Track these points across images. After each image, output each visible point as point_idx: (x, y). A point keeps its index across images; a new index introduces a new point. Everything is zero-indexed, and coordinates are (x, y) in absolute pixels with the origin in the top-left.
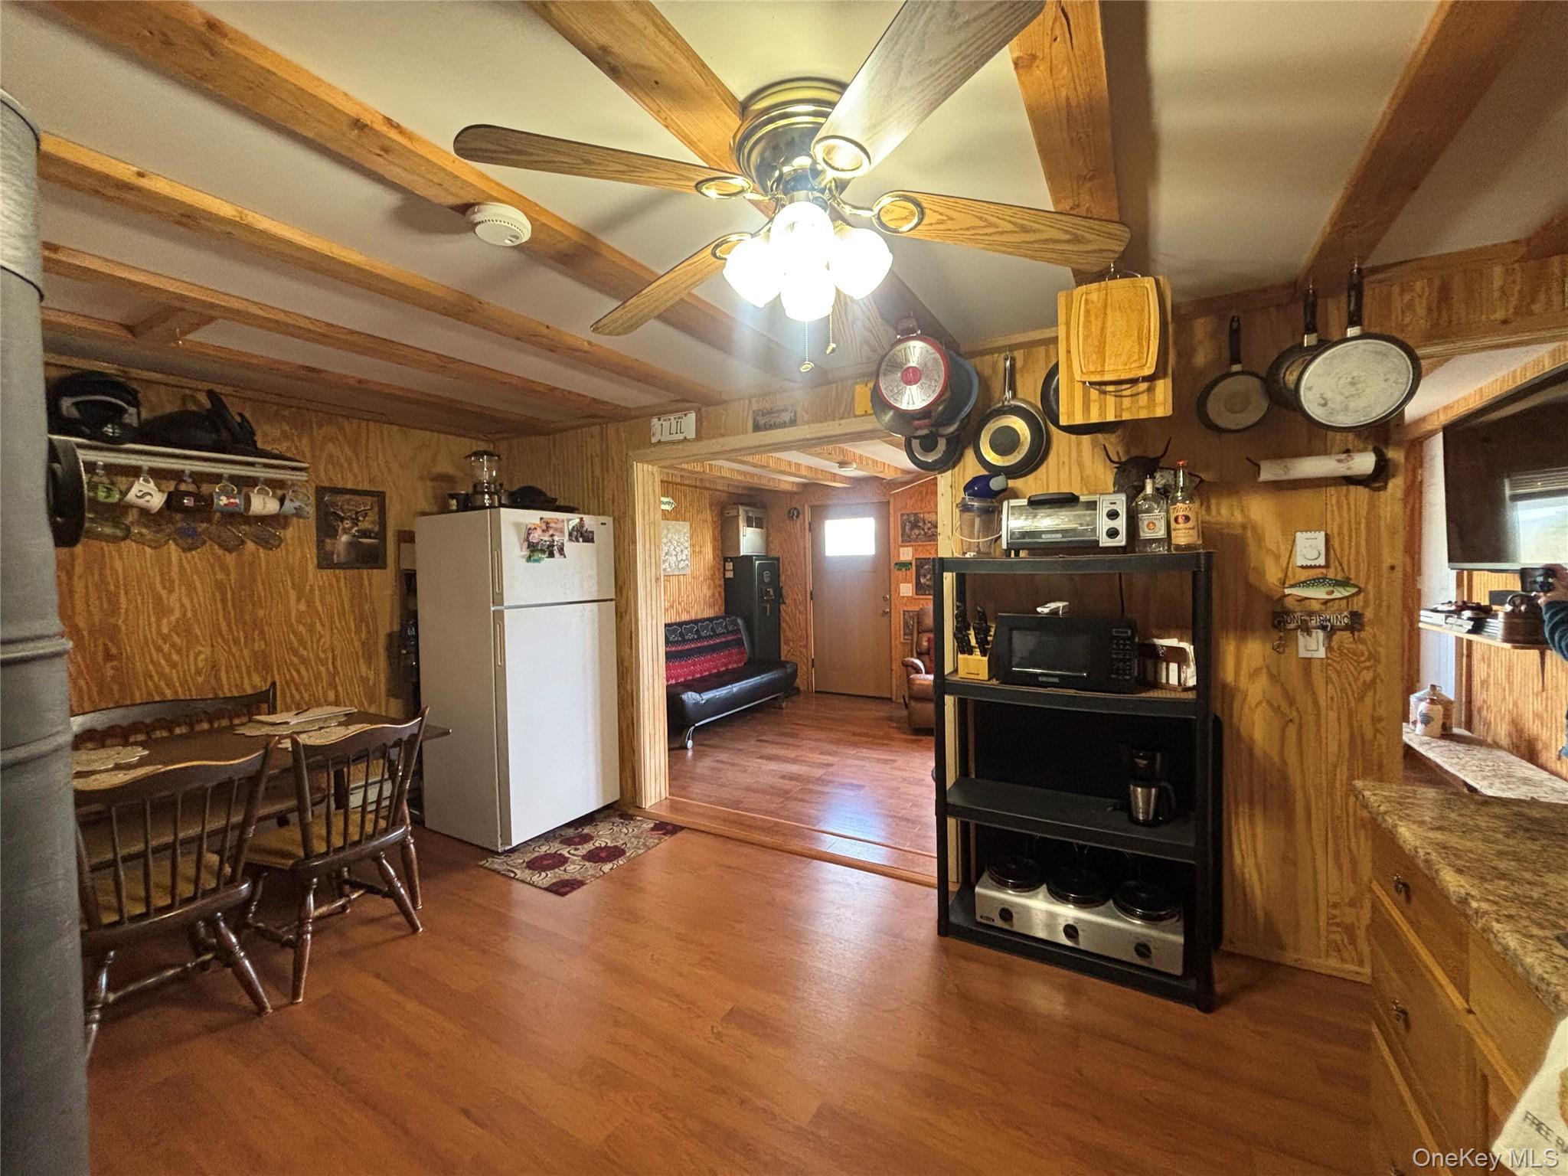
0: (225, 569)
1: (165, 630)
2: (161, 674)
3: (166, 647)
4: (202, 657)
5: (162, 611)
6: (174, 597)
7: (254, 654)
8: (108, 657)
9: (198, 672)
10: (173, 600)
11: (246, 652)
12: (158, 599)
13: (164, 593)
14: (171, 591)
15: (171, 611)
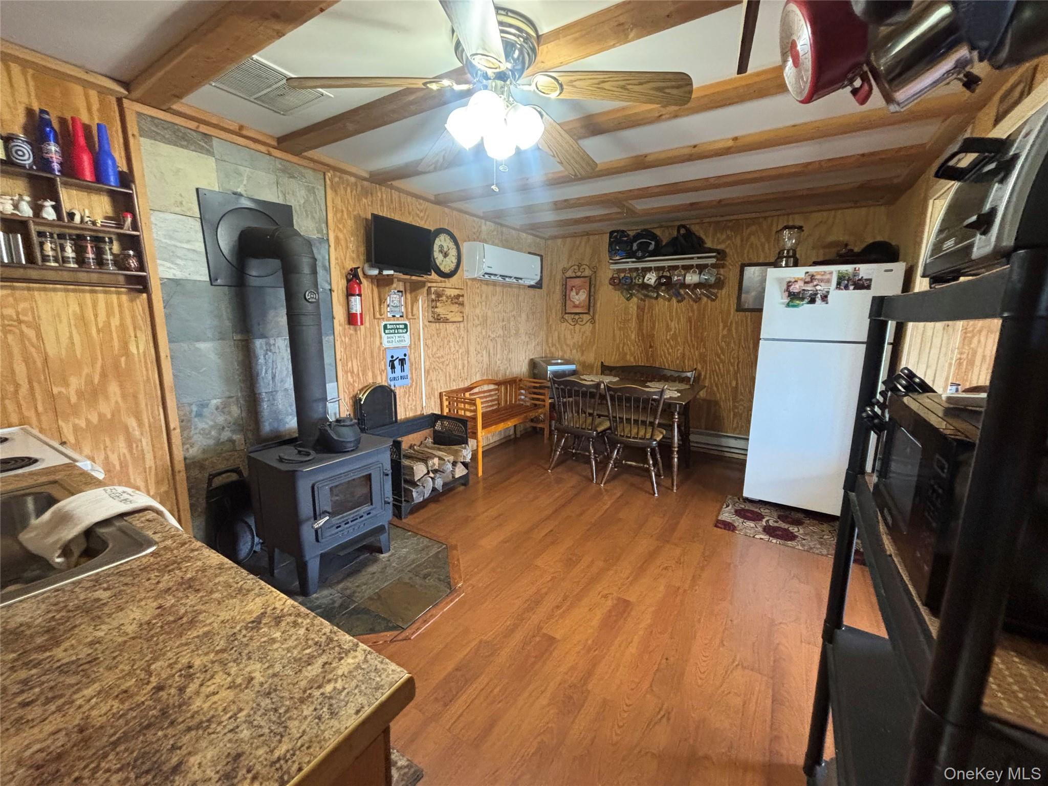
0: (693, 311)
1: (668, 338)
2: (665, 357)
3: (668, 346)
4: (679, 352)
5: (668, 329)
6: (673, 324)
7: (700, 354)
8: (651, 347)
9: (678, 358)
10: (673, 325)
11: (697, 353)
12: (668, 325)
13: (670, 322)
14: (672, 321)
15: (671, 330)
